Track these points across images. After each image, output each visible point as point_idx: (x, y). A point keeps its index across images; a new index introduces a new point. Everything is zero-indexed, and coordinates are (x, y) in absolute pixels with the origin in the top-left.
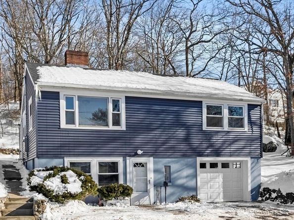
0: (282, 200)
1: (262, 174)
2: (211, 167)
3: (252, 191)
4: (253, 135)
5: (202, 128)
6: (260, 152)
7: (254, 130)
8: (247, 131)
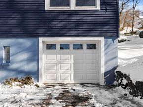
0: (132, 91)
1: (119, 56)
2: (61, 48)
3: (105, 74)
4: (107, 13)
5: (44, 8)
6: (116, 31)
7: (107, 8)
8: (100, 9)
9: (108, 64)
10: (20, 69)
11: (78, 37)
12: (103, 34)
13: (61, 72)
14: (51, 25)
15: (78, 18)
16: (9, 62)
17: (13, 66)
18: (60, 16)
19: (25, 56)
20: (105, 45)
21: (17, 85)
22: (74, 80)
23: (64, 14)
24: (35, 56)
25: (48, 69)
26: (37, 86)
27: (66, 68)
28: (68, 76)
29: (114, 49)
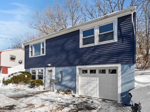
5: (79, 47)
6: (132, 58)
7: (124, 39)
8: (117, 41)
9: (124, 86)
10: (67, 85)
11: (100, 64)
12: (120, 61)
13: (90, 89)
14: (83, 57)
15: (100, 51)
16: (62, 80)
17: (64, 83)
18: (88, 51)
19: (68, 78)
20: (121, 70)
21: (62, 94)
22: (99, 96)
23: (91, 49)
24: (74, 78)
25: (82, 86)
26: (74, 96)
27: (93, 86)
28: (95, 93)
29: (130, 74)
